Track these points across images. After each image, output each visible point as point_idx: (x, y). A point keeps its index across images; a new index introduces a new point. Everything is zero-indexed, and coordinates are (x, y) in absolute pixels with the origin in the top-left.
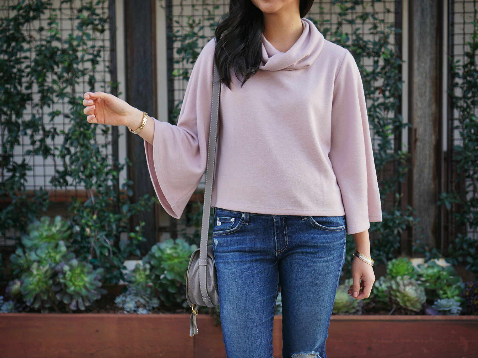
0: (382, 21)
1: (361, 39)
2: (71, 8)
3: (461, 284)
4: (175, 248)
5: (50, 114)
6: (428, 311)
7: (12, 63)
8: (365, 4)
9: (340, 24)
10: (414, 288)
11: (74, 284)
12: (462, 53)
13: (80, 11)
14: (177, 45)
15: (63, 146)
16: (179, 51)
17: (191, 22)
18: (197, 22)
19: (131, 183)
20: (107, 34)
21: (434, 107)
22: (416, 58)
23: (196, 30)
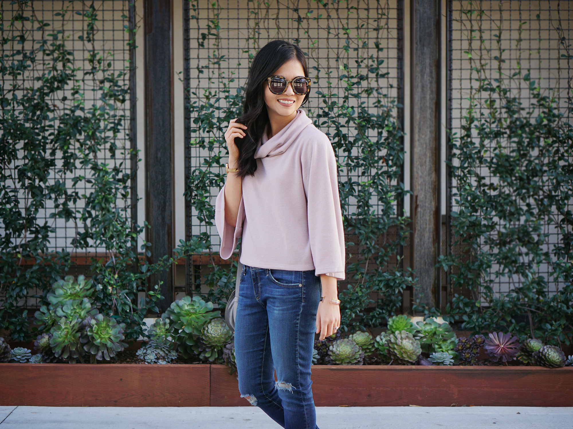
0: (385, 96)
1: (366, 112)
2: (94, 80)
3: (455, 339)
4: (193, 305)
5: (73, 179)
6: (423, 362)
7: (37, 131)
8: (370, 79)
9: (346, 98)
10: (411, 341)
11: (100, 337)
12: (459, 126)
13: (102, 82)
14: (194, 115)
15: (85, 209)
16: (196, 121)
17: (207, 94)
18: (213, 94)
19: (150, 244)
20: (128, 104)
21: (433, 175)
22: (416, 130)
23: (212, 101)
